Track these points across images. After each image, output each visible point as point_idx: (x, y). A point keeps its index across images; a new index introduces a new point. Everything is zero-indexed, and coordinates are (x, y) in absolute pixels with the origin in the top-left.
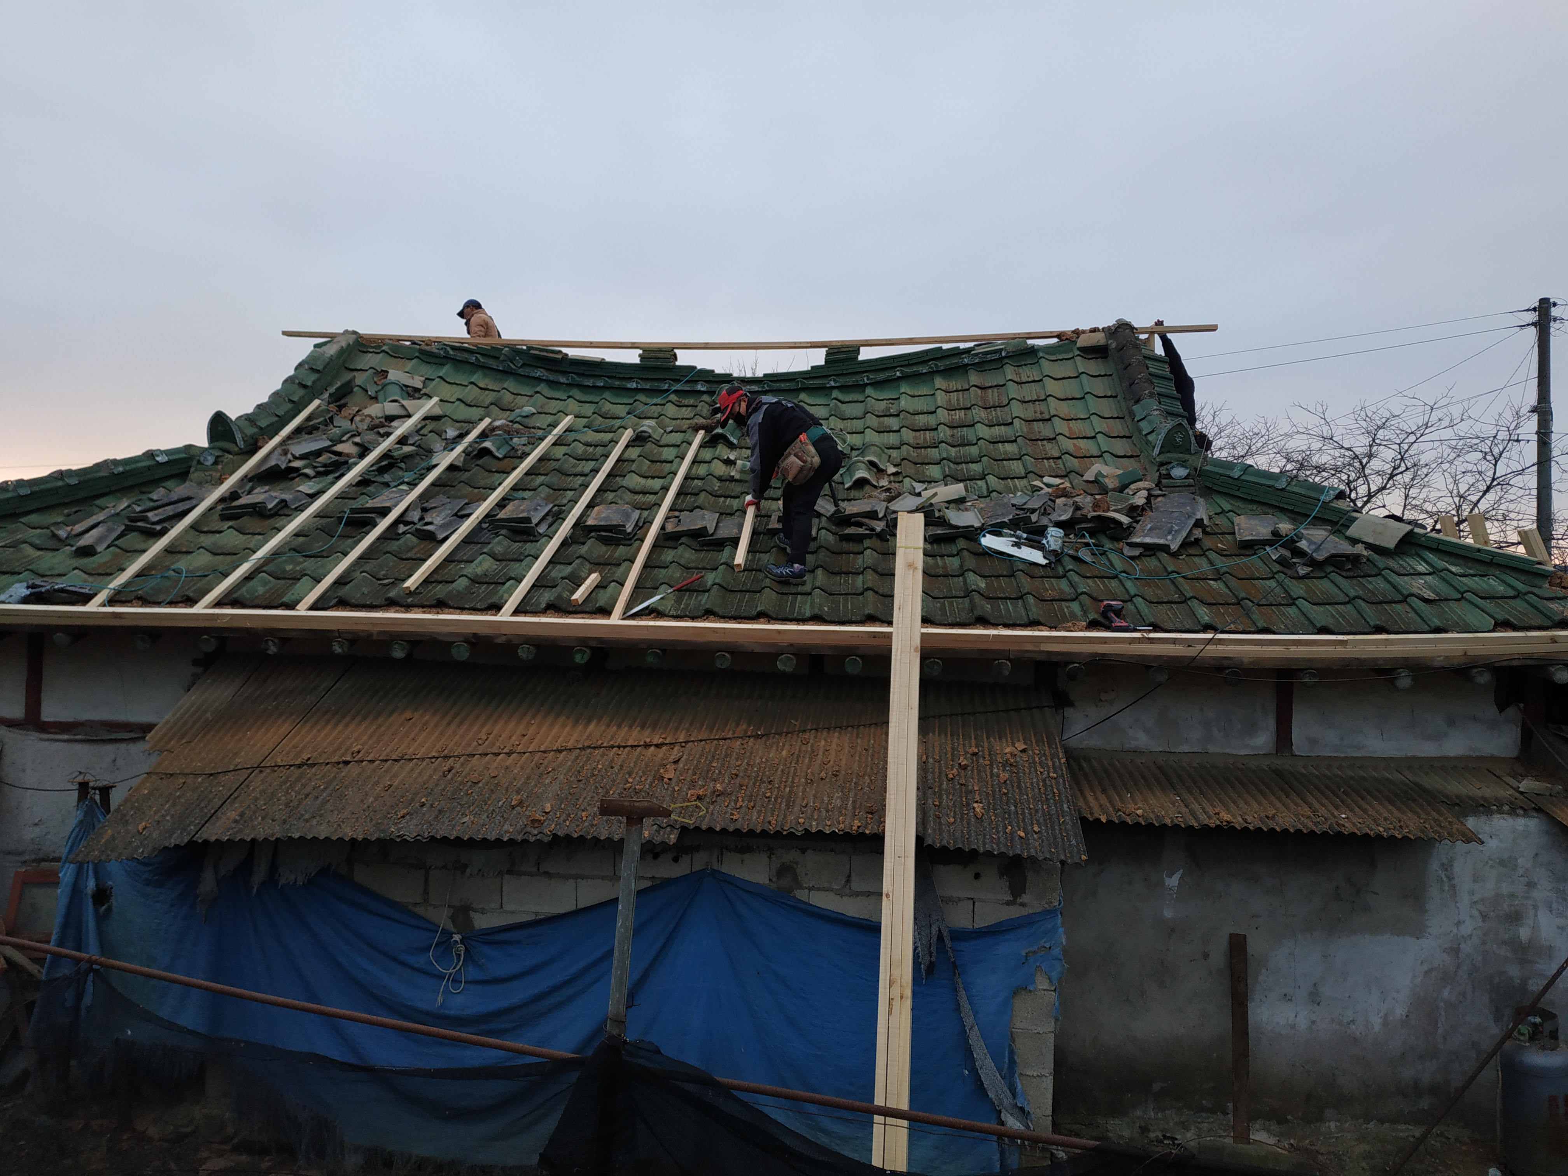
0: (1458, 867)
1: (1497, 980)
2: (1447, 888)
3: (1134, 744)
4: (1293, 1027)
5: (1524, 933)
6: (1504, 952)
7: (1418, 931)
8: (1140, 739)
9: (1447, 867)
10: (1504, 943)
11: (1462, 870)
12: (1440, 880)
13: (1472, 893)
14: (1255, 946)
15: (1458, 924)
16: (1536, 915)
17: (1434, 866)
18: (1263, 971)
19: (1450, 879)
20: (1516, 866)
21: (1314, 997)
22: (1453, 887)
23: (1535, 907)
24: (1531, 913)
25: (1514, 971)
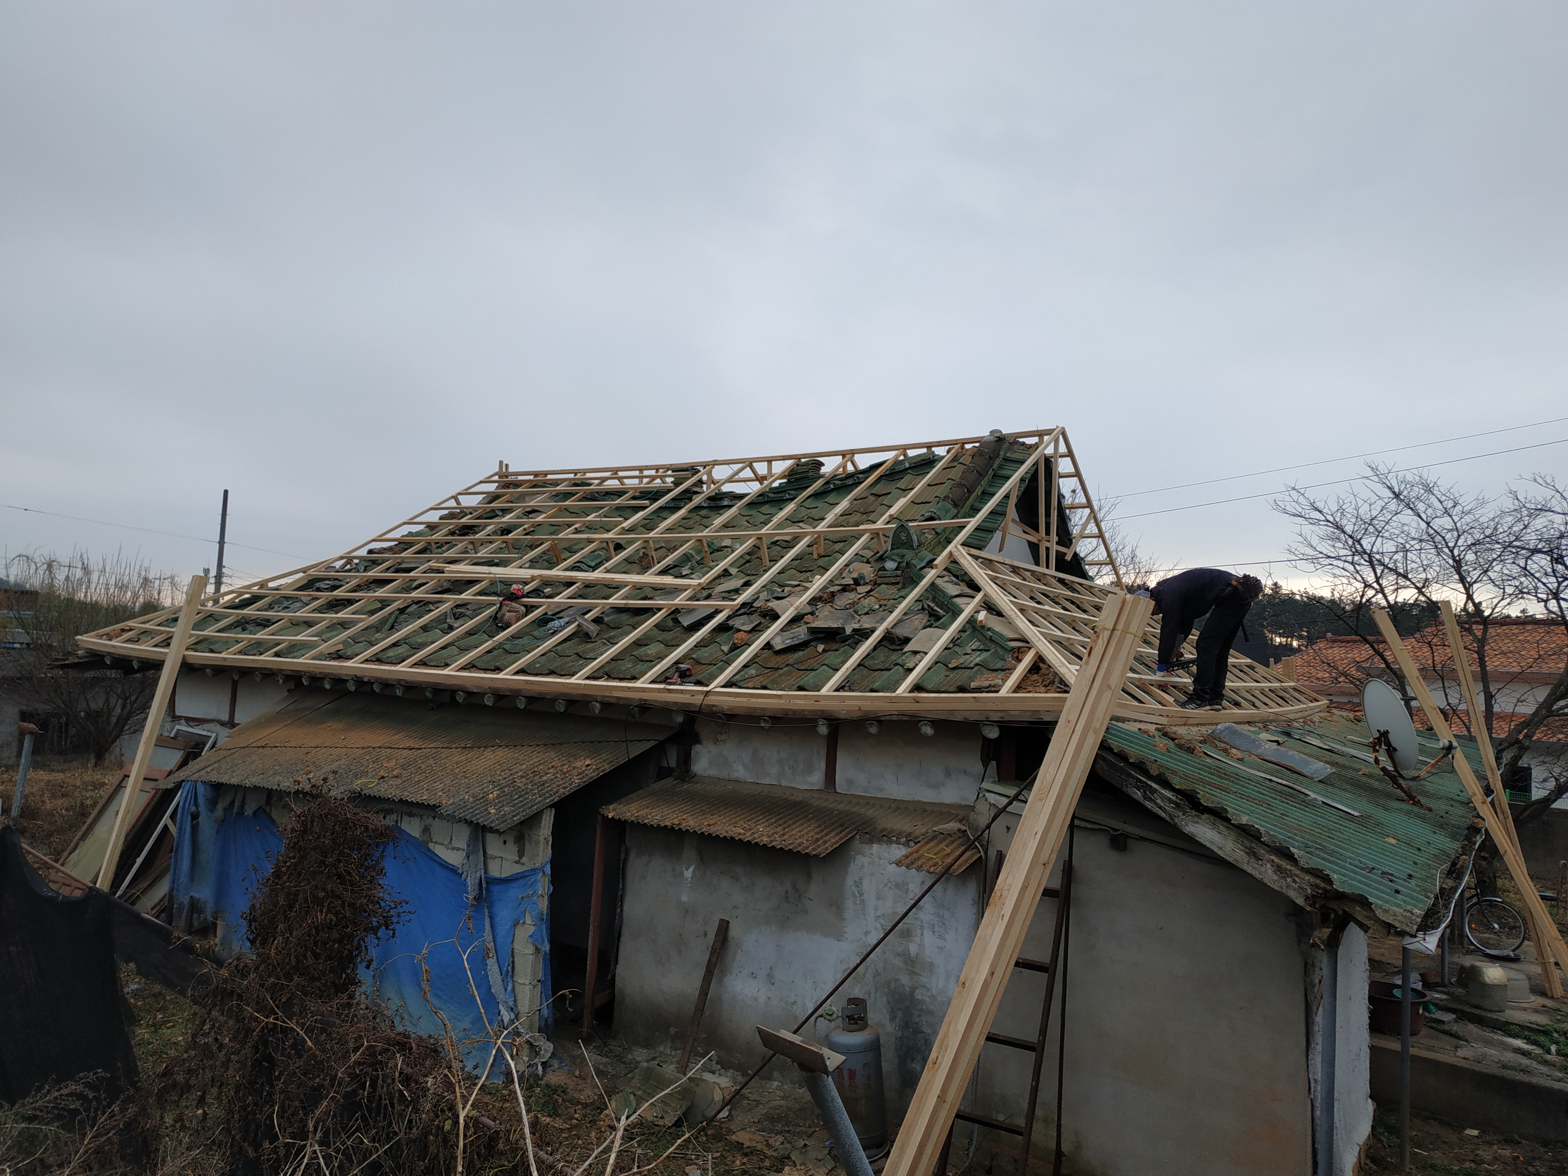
0: (865, 887)
1: (893, 986)
2: (858, 902)
3: (735, 775)
4: (756, 1000)
5: (913, 949)
6: (898, 962)
7: (839, 936)
8: (740, 772)
9: (858, 884)
10: (898, 954)
11: (869, 888)
12: (854, 895)
13: (876, 909)
14: (734, 931)
15: (867, 933)
16: (922, 934)
17: (849, 882)
18: (739, 951)
19: (861, 895)
20: (908, 890)
21: (770, 978)
22: (863, 901)
23: (922, 927)
24: (919, 932)
25: (905, 980)
